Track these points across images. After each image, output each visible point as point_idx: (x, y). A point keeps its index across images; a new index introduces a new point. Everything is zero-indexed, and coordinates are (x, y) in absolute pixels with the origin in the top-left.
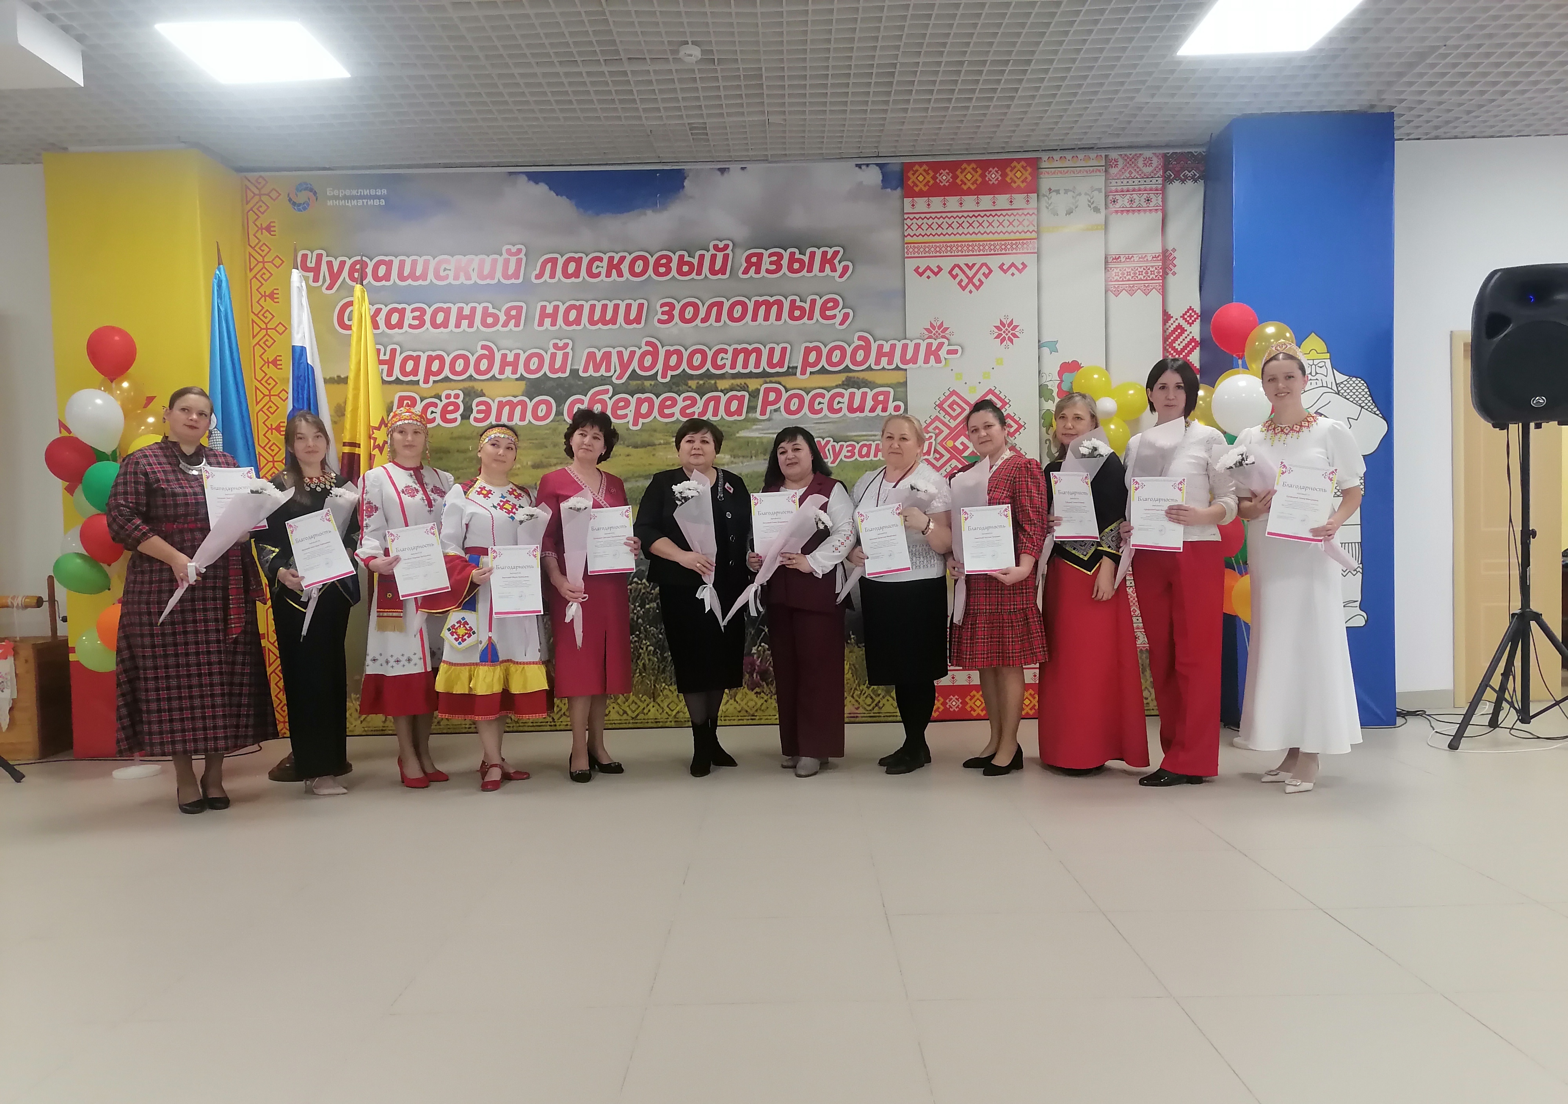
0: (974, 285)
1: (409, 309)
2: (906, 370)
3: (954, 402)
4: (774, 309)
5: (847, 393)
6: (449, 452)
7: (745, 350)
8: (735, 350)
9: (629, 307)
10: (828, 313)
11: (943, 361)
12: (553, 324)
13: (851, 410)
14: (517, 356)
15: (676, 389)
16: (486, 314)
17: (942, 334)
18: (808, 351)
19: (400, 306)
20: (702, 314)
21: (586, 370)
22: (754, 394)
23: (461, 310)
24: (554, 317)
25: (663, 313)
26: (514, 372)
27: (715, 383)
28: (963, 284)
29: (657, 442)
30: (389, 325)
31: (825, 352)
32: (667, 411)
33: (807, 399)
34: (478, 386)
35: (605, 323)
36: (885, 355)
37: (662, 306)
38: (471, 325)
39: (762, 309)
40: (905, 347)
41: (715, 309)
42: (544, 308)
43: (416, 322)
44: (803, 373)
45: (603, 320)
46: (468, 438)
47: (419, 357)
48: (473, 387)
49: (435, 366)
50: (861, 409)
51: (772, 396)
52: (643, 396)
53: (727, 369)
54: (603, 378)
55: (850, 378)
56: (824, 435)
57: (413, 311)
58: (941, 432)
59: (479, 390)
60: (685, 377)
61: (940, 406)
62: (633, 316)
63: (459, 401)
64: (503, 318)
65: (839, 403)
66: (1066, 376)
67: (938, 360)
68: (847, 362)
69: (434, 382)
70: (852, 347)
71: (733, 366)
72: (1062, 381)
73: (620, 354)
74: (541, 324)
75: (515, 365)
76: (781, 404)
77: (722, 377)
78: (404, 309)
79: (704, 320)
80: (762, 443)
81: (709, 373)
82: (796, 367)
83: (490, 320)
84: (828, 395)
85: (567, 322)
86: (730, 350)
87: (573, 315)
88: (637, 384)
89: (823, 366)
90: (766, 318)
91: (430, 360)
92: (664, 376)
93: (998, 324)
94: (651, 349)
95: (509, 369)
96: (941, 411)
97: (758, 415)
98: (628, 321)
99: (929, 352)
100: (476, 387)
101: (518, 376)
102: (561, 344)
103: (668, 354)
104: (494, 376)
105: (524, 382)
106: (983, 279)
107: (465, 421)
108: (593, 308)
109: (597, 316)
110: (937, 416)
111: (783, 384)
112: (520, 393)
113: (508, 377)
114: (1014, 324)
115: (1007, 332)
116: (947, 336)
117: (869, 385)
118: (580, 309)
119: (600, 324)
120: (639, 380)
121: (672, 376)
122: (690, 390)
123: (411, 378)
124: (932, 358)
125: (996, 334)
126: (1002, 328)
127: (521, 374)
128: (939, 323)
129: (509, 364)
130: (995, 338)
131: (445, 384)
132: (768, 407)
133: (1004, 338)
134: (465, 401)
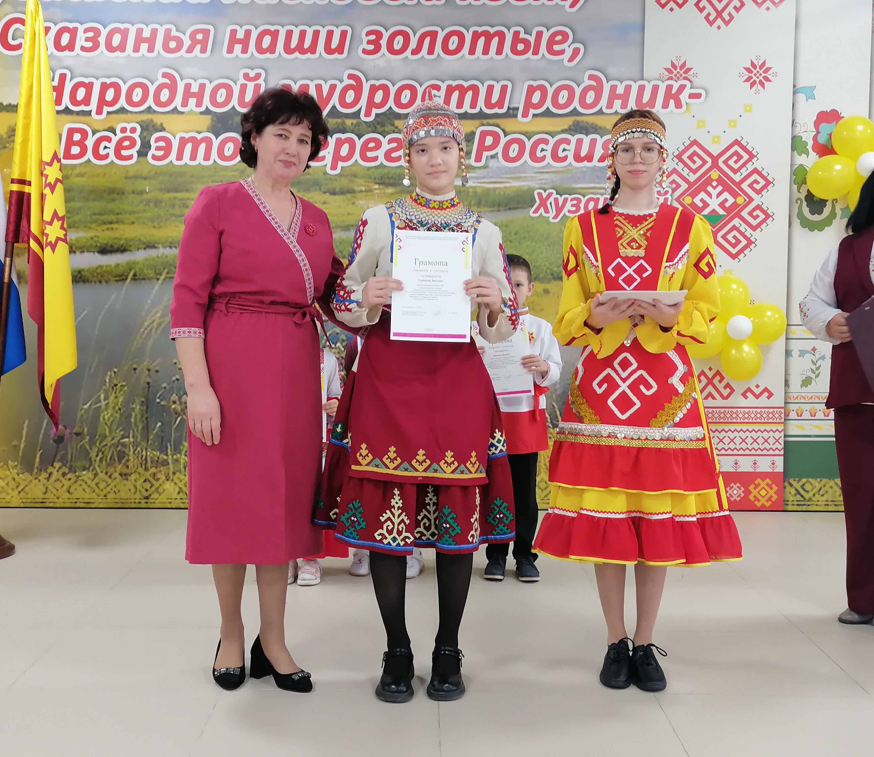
0: (723, 20)
1: (81, 28)
3: (695, 153)
4: (495, 41)
5: (573, 139)
6: (123, 193)
7: (460, 87)
8: (449, 87)
9: (330, 34)
10: (556, 48)
11: (684, 107)
12: (245, 50)
13: (577, 158)
14: (202, 87)
15: (380, 129)
16: (168, 37)
17: (684, 75)
18: (531, 90)
19: (71, 26)
20: (413, 44)
22: (470, 137)
23: (140, 31)
24: (245, 43)
25: (369, 42)
26: (199, 104)
28: (711, 18)
29: (357, 189)
30: (58, 47)
31: (550, 91)
32: (369, 154)
33: (528, 145)
34: (157, 119)
35: (303, 52)
36: (619, 97)
37: (368, 34)
38: (151, 50)
39: (481, 41)
40: (641, 89)
41: (427, 40)
42: (234, 32)
43: (89, 44)
44: (525, 115)
45: (300, 49)
46: (145, 179)
47: (91, 84)
48: (152, 121)
49: (110, 95)
50: (589, 158)
51: (489, 141)
52: (343, 136)
55: (578, 122)
56: (546, 186)
57: (86, 31)
58: (679, 186)
59: (159, 123)
60: (392, 115)
61: (679, 157)
62: (334, 44)
63: (136, 136)
64: (187, 42)
65: (564, 150)
66: (823, 126)
67: (678, 105)
68: (576, 104)
69: (109, 113)
70: (582, 87)
72: (818, 132)
73: (319, 88)
74: (230, 50)
75: (199, 96)
76: (499, 149)
78: (76, 29)
79: (416, 51)
80: (476, 193)
82: (517, 109)
83: (173, 45)
84: (552, 141)
85: (260, 50)
86: (444, 87)
87: (267, 41)
88: (336, 123)
89: (548, 108)
90: (486, 51)
91: (104, 87)
92: (368, 114)
93: (749, 66)
94: (354, 83)
95: (192, 101)
96: (680, 163)
97: (472, 161)
98: (328, 50)
99: (669, 95)
100: (155, 121)
101: (203, 109)
102: (252, 74)
103: (373, 89)
104: (176, 108)
105: (210, 117)
106: (734, 12)
107: (142, 159)
108: (289, 34)
109: (294, 43)
110: (674, 169)
111: (502, 127)
112: (205, 128)
113: (191, 110)
114: (767, 65)
115: (758, 75)
116: (690, 77)
117: (599, 130)
118: (275, 35)
119: (297, 52)
120: (339, 117)
121: (377, 115)
122: (396, 130)
123: (82, 108)
124: (672, 102)
125: (745, 77)
126: (753, 70)
127: (207, 107)
128: (681, 63)
129: (194, 95)
130: (745, 81)
131: (121, 116)
132: (484, 152)
133: (755, 81)
134: (142, 136)
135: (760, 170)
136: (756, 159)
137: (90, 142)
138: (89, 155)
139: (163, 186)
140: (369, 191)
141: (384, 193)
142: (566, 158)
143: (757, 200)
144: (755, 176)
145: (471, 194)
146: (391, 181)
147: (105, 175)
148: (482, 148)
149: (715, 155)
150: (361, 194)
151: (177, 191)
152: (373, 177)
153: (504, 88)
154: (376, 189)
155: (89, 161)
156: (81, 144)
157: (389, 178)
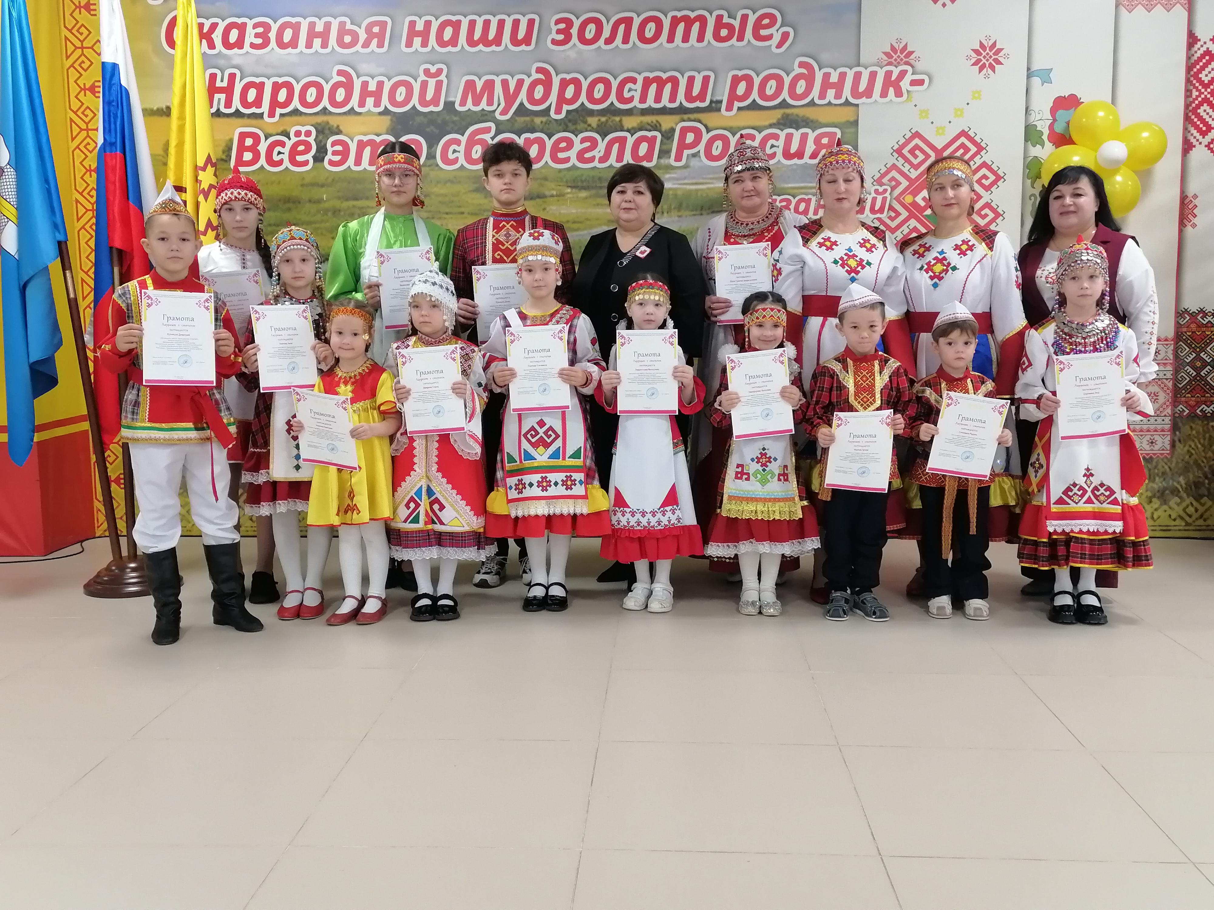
1: (250, 23)
2: (857, 105)
3: (917, 147)
4: (696, 27)
5: (782, 134)
6: (299, 202)
7: (657, 79)
8: (646, 79)
9: (516, 23)
10: (763, 32)
11: (905, 95)
12: (424, 44)
13: (787, 155)
14: (380, 85)
15: (571, 127)
16: (342, 31)
17: (905, 60)
18: (736, 81)
19: (239, 21)
20: (606, 32)
21: (463, 103)
22: (668, 135)
23: (312, 25)
24: (425, 35)
26: (377, 104)
27: (621, 121)
29: (547, 193)
30: (227, 44)
31: (757, 81)
32: (561, 155)
34: (333, 121)
35: (488, 44)
36: (832, 86)
37: (557, 22)
38: (324, 45)
39: (681, 27)
40: (858, 76)
41: (622, 28)
42: (412, 24)
43: (259, 41)
44: (729, 108)
45: (484, 41)
46: (322, 186)
47: (262, 84)
48: (328, 123)
49: (282, 96)
50: (800, 154)
51: (690, 138)
52: (532, 136)
53: (636, 103)
54: (484, 113)
55: (788, 115)
57: (255, 26)
58: (899, 183)
59: (335, 126)
60: (584, 111)
61: (899, 151)
62: (521, 35)
63: (311, 140)
64: (363, 36)
65: (772, 146)
66: (1060, 113)
67: (899, 93)
68: (785, 95)
69: (282, 115)
70: (792, 75)
71: (643, 99)
72: (1055, 120)
73: (505, 83)
74: (409, 44)
75: (377, 95)
76: (701, 147)
77: (629, 112)
78: (244, 25)
79: (609, 41)
80: (676, 195)
81: (613, 108)
82: (721, 102)
83: (347, 39)
84: (759, 137)
85: (441, 42)
86: (640, 80)
87: (448, 33)
88: (525, 121)
89: (754, 100)
90: (686, 39)
91: (276, 88)
92: (558, 111)
93: (977, 47)
94: (544, 78)
95: (370, 101)
96: (900, 158)
97: (672, 161)
98: (515, 41)
99: (888, 82)
100: (331, 123)
101: (381, 109)
102: (433, 70)
103: (564, 84)
104: (352, 109)
105: (389, 117)
107: (318, 164)
108: (472, 24)
109: (477, 35)
110: (894, 165)
111: (704, 122)
112: (384, 131)
113: (369, 111)
114: (998, 46)
115: (988, 57)
116: (911, 61)
117: (810, 124)
118: (456, 25)
119: (481, 45)
120: (527, 116)
121: (567, 111)
122: (589, 128)
123: (254, 110)
124: (891, 91)
125: (974, 60)
126: (982, 52)
127: (386, 107)
128: (901, 46)
129: (371, 94)
130: (973, 65)
131: (295, 119)
132: (685, 151)
133: (984, 64)
134: (318, 140)
135: (990, 163)
136: (984, 151)
137: (263, 148)
138: (262, 161)
139: (341, 194)
140: (561, 195)
141: (577, 197)
142: (773, 155)
143: (986, 197)
144: (984, 171)
145: (671, 197)
146: (585, 184)
147: (279, 183)
148: (683, 146)
149: (939, 147)
150: (552, 199)
151: (356, 199)
152: (565, 180)
153: (706, 79)
154: (568, 193)
155: (262, 167)
156: (254, 149)
157: (582, 181)
